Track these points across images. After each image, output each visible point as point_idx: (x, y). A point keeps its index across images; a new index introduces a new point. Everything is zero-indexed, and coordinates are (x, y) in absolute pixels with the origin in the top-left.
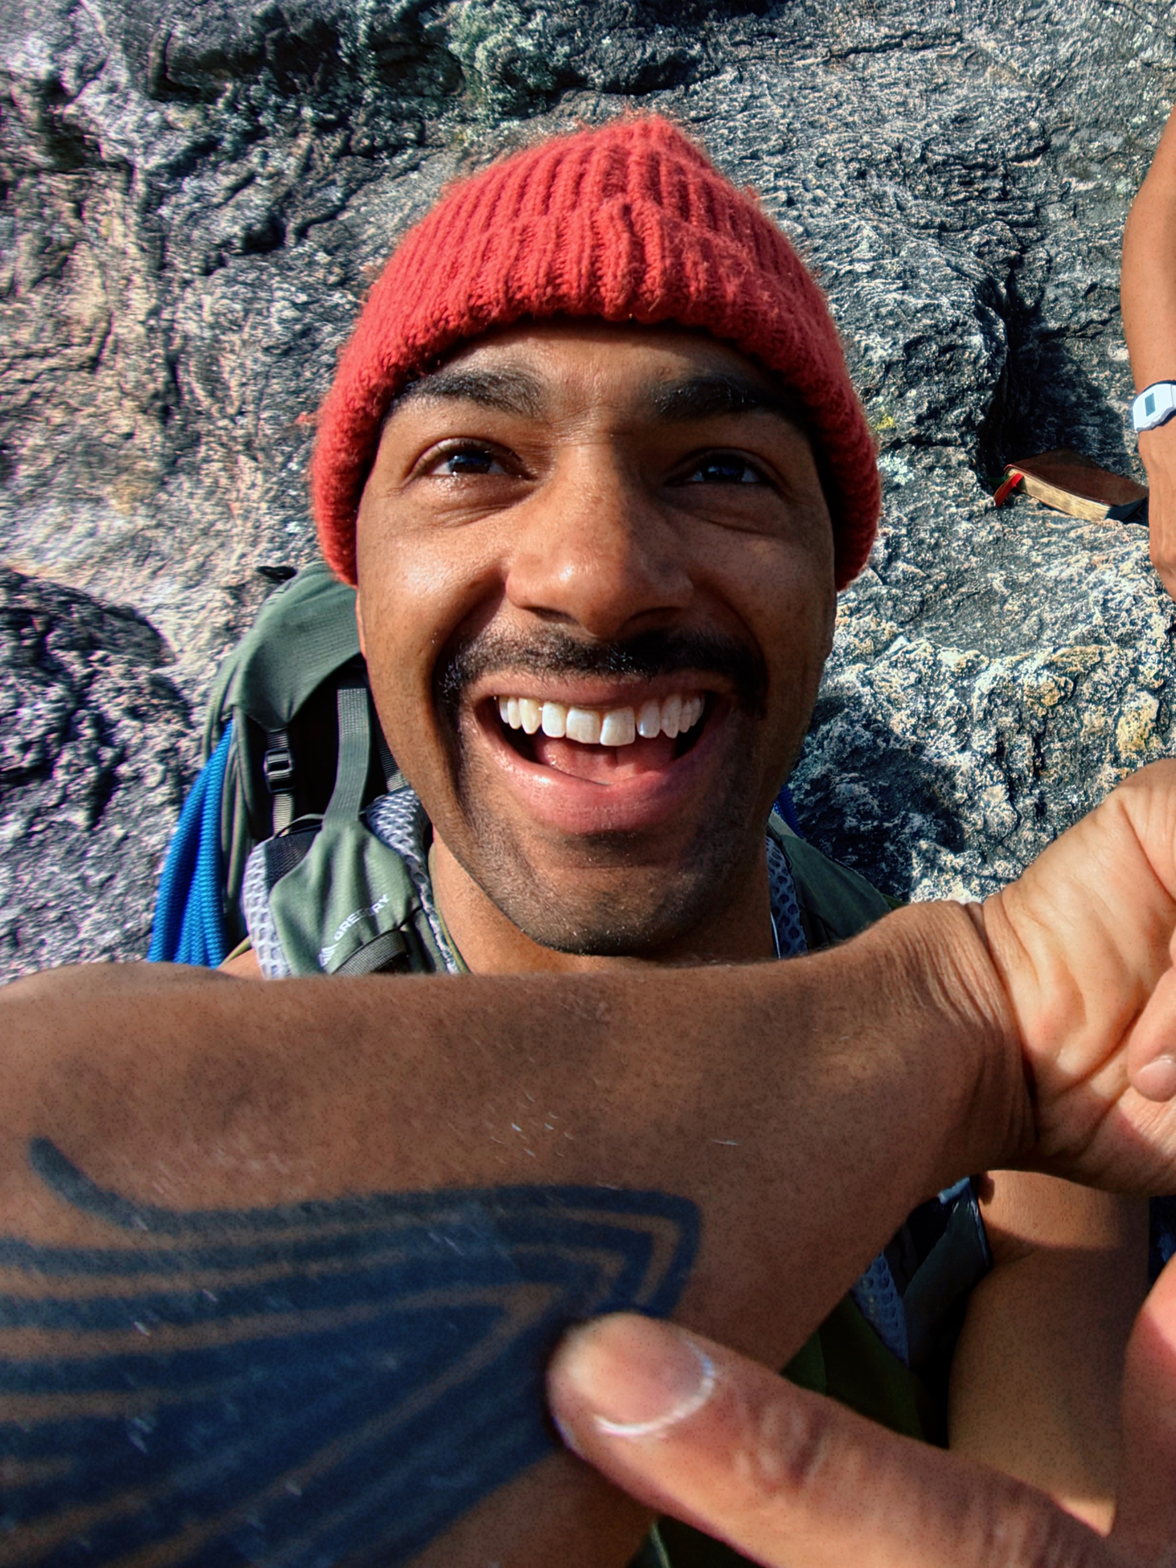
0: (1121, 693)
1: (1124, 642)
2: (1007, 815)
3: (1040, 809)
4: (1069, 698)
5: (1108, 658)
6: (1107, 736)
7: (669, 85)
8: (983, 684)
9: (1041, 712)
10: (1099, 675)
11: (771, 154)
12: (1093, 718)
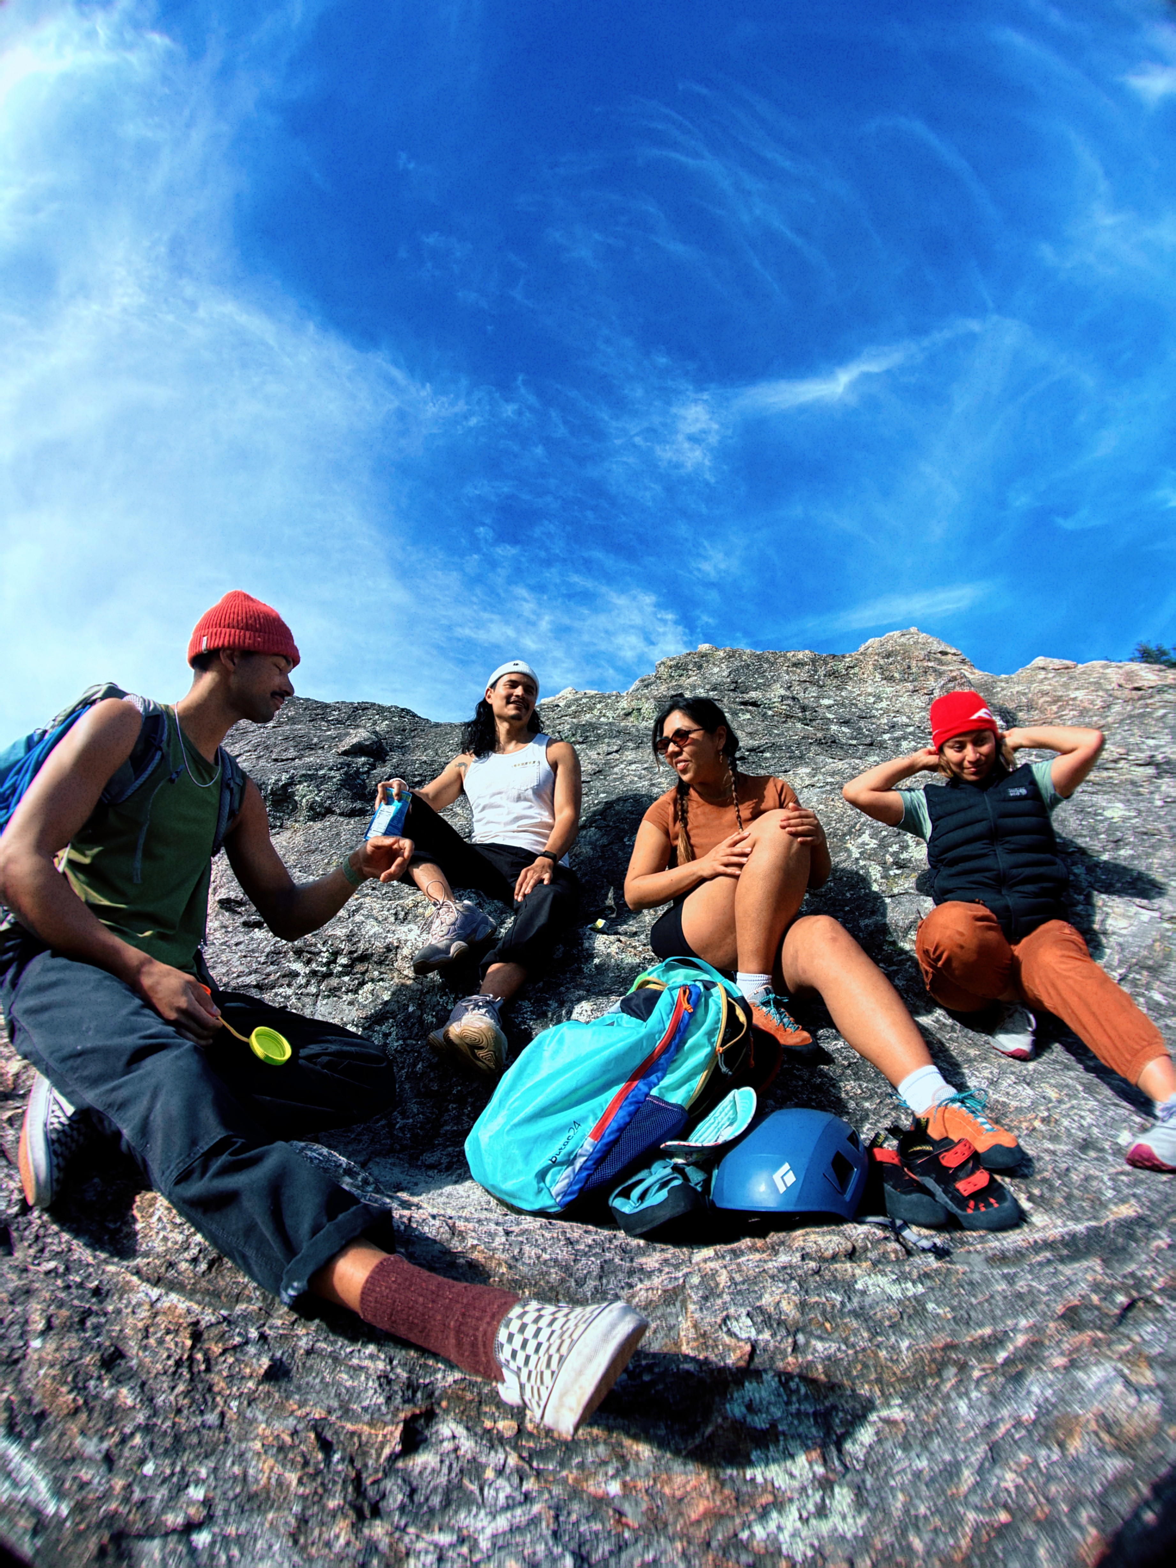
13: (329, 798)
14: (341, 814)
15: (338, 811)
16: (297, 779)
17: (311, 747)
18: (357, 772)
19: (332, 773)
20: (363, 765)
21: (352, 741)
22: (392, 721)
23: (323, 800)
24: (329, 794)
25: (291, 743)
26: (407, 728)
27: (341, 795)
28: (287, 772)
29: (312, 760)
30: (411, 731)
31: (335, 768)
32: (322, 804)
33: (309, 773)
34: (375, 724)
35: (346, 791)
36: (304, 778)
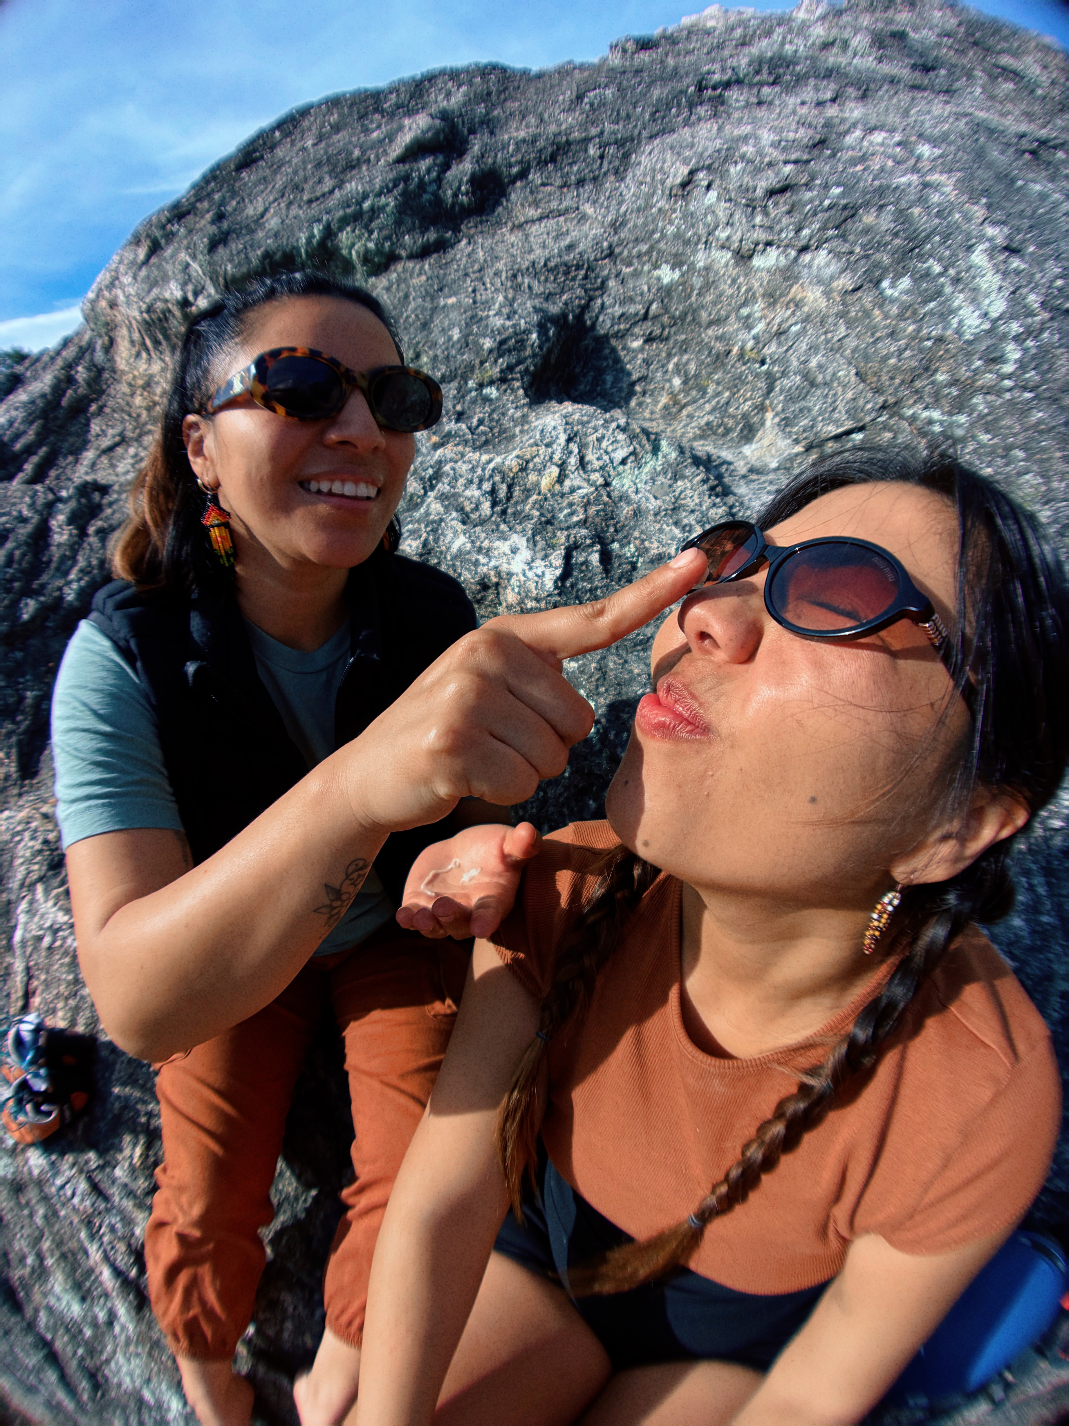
0: (545, 466)
1: (548, 445)
2: (488, 512)
3: (504, 512)
4: (523, 469)
5: (541, 452)
6: (537, 484)
7: (437, 250)
8: (491, 466)
9: (511, 475)
10: (536, 460)
11: (474, 272)
12: (532, 477)
13: (388, 238)
14: (411, 257)
15: (403, 254)
16: (334, 226)
17: (352, 166)
18: (422, 185)
19: (383, 200)
20: (429, 171)
21: (405, 138)
22: (471, 84)
23: (379, 245)
24: (385, 232)
25: (326, 169)
26: (494, 89)
27: (403, 228)
28: (319, 221)
29: (353, 186)
30: (500, 93)
31: (386, 190)
32: (379, 251)
33: (349, 211)
34: (448, 95)
35: (409, 221)
36: (344, 222)
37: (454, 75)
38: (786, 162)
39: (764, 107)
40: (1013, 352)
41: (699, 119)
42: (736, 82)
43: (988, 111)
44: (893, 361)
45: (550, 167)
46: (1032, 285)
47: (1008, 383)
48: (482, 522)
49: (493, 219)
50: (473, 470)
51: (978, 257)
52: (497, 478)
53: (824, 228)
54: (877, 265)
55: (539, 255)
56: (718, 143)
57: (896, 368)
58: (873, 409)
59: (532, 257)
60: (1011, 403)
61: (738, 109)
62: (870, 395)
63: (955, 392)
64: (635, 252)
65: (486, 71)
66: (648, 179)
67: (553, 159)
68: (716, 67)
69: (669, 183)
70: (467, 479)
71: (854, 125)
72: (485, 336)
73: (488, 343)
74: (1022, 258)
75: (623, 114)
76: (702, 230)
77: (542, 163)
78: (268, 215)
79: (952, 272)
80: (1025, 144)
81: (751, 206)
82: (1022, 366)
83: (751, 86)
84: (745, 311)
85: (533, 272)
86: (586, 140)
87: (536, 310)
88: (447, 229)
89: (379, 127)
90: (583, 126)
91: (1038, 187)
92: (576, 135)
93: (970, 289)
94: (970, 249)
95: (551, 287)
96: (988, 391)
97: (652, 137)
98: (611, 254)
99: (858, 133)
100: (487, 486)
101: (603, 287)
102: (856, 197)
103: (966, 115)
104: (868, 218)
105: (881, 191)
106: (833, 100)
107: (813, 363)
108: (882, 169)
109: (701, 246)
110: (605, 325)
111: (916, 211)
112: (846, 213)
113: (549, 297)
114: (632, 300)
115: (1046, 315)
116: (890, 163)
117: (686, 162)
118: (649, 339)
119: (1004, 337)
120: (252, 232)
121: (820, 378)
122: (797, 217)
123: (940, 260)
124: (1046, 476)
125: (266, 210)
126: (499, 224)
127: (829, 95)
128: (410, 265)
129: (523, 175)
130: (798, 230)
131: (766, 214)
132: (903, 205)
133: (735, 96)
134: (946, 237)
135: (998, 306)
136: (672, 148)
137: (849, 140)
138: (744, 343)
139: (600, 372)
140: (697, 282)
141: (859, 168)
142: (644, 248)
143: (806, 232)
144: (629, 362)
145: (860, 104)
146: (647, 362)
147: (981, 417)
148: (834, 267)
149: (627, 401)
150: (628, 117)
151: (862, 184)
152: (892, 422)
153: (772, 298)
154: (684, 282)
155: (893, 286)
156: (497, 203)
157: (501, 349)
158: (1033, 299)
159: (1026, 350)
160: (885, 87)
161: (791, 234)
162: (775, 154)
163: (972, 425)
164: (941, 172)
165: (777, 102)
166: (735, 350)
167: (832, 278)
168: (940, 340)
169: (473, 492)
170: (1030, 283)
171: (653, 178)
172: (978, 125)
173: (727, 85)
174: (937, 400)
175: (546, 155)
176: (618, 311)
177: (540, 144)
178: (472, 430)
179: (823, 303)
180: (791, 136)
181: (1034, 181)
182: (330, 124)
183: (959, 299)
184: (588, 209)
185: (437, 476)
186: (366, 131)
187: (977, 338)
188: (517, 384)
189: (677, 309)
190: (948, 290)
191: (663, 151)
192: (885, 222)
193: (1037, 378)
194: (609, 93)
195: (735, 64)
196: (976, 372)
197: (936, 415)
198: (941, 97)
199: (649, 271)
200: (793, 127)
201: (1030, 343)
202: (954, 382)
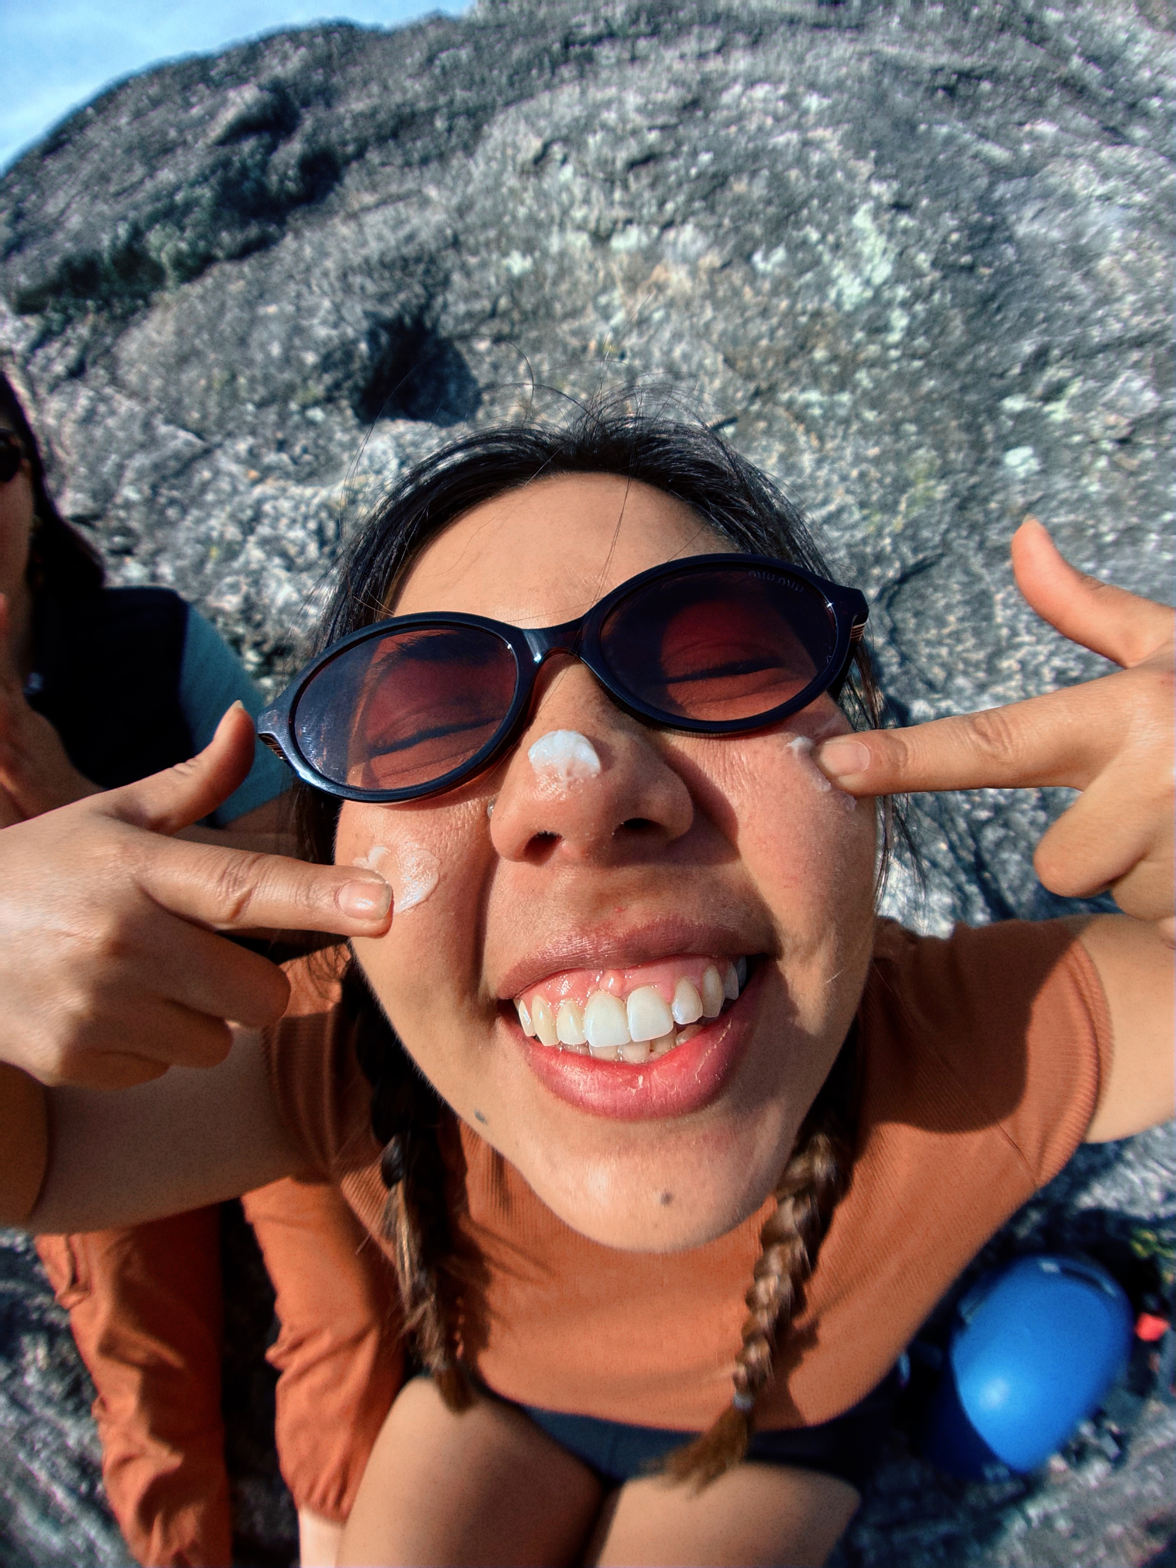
13: (201, 237)
14: (229, 258)
15: (220, 254)
16: (142, 225)
17: (167, 149)
18: (244, 171)
19: (199, 191)
20: (252, 154)
21: (228, 116)
22: (311, 46)
23: (193, 244)
24: (200, 229)
25: (137, 153)
26: (335, 51)
27: (220, 224)
28: (124, 218)
29: (166, 176)
30: (342, 55)
31: (203, 179)
32: (193, 253)
33: (159, 205)
34: (285, 58)
35: (226, 215)
36: (154, 219)
37: (294, 36)
38: (651, 129)
39: (637, 64)
40: (899, 320)
41: (562, 81)
42: (610, 35)
43: (902, 46)
44: (764, 343)
45: (391, 143)
46: (922, 243)
47: (894, 353)
48: (309, 567)
49: (323, 207)
50: (296, 508)
51: (862, 219)
52: (324, 515)
53: (690, 200)
54: (749, 237)
55: (374, 248)
56: (577, 111)
57: (769, 352)
58: (744, 398)
59: (364, 252)
60: (899, 375)
61: (607, 67)
62: (739, 382)
63: (835, 369)
64: (482, 238)
65: (328, 30)
66: (498, 155)
67: (395, 135)
68: (587, 19)
69: (520, 158)
70: (290, 518)
71: (735, 80)
72: (307, 348)
73: (310, 358)
74: (912, 216)
75: (477, 78)
76: (556, 210)
77: (381, 140)
78: (68, 213)
79: (831, 238)
80: (941, 80)
81: (610, 181)
82: (910, 333)
83: (626, 37)
84: (603, 300)
85: (367, 268)
86: (433, 111)
87: (367, 314)
88: (270, 221)
89: (201, 100)
90: (431, 95)
91: (944, 130)
92: (422, 105)
93: (851, 255)
94: (851, 211)
95: (387, 286)
96: (871, 364)
97: (508, 104)
98: (456, 243)
99: (737, 89)
100: (312, 525)
101: (446, 282)
102: (728, 163)
103: (871, 53)
104: (739, 186)
105: (755, 156)
106: (718, 51)
107: (677, 352)
108: (760, 129)
109: (555, 229)
110: (448, 325)
111: (793, 174)
112: (715, 182)
113: (383, 298)
114: (476, 295)
115: (937, 275)
116: (769, 121)
117: (539, 133)
118: (498, 339)
119: (889, 304)
120: (50, 233)
121: (684, 369)
122: (660, 190)
123: (818, 226)
124: (941, 448)
125: (68, 205)
126: (332, 213)
127: (713, 44)
128: (228, 267)
129: (360, 155)
130: (661, 204)
131: (626, 187)
132: (780, 167)
133: (607, 53)
134: (824, 201)
135: (882, 271)
136: (527, 118)
137: (727, 98)
138: (602, 335)
139: (442, 382)
140: (550, 269)
141: (733, 129)
142: (492, 233)
143: (670, 207)
144: (476, 367)
145: (749, 52)
146: (495, 367)
147: (865, 393)
148: (700, 244)
149: (473, 411)
150: (483, 81)
151: (734, 149)
152: (766, 410)
153: (633, 283)
154: (537, 271)
155: (766, 258)
156: (329, 189)
157: (326, 364)
158: (923, 259)
159: (913, 317)
160: (782, 29)
161: (654, 209)
162: (639, 120)
163: (855, 404)
164: (827, 127)
165: (653, 57)
166: (593, 345)
167: (699, 255)
168: (817, 315)
169: (298, 534)
170: (920, 240)
171: (504, 153)
172: (885, 64)
173: (597, 40)
174: (816, 378)
175: (386, 131)
176: (461, 308)
177: (382, 116)
178: (295, 461)
179: (688, 285)
180: (660, 97)
181: (941, 123)
182: (149, 97)
183: (838, 268)
184: (432, 192)
185: (258, 517)
186: (188, 105)
187: (858, 308)
188: (344, 403)
189: (528, 302)
190: (827, 258)
191: (516, 122)
192: (759, 189)
193: (928, 345)
194: (464, 54)
195: (610, 14)
196: (858, 346)
197: (813, 396)
198: (848, 35)
199: (498, 261)
200: (664, 85)
201: (919, 307)
202: (834, 358)
